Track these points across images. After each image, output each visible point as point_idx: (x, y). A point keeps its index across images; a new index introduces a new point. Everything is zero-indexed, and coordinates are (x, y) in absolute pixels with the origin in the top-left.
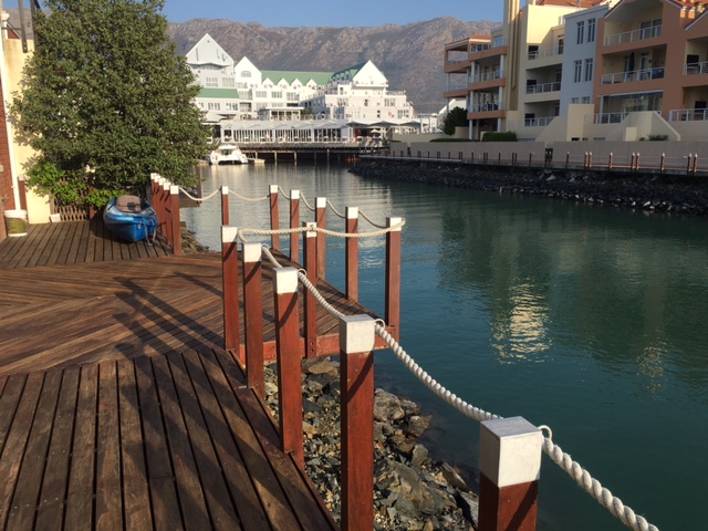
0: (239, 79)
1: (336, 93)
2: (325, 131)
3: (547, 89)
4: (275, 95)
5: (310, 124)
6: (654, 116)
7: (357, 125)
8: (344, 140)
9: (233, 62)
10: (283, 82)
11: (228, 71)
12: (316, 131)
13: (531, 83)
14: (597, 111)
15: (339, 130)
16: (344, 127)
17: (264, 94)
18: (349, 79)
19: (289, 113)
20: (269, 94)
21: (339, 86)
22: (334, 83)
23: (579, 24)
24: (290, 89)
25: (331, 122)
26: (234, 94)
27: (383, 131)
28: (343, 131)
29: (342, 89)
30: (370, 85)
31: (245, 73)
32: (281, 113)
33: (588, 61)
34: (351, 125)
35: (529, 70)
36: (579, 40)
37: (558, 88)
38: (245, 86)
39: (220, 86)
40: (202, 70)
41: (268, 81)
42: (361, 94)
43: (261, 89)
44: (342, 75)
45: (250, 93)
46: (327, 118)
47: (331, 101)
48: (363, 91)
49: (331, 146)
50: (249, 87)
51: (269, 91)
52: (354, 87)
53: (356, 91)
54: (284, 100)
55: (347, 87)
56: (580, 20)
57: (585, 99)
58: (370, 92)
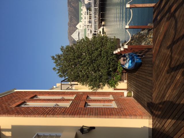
5: (93, 8)
9: (77, 30)
10: (82, 16)
12: (95, 6)
17: (85, 22)
19: (90, 14)
24: (84, 14)
25: (92, 2)
31: (80, 26)
32: (90, 17)
39: (84, 33)
41: (82, 20)
45: (85, 25)
47: (87, 2)
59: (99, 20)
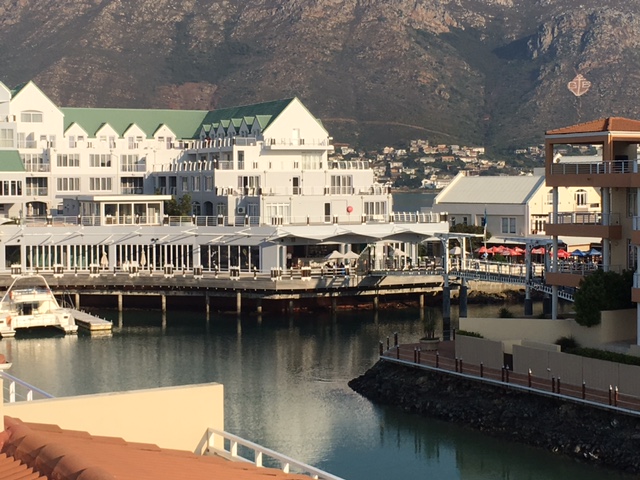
0: (20, 126)
7: (293, 238)
17: (74, 160)
25: (234, 230)
26: (14, 161)
30: (297, 146)
31: (31, 116)
50: (41, 145)
51: (83, 153)
52: (266, 151)
53: (272, 159)
59: (111, 288)
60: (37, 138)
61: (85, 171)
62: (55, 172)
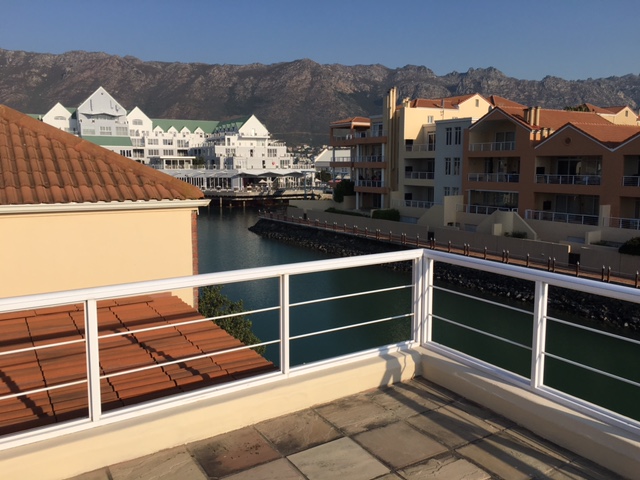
0: (131, 127)
1: (224, 144)
2: (216, 179)
3: (423, 177)
4: (165, 142)
5: (202, 172)
6: (515, 216)
7: (246, 175)
8: (236, 189)
9: (126, 112)
10: (173, 129)
11: (121, 120)
12: (208, 179)
13: (408, 169)
14: (465, 202)
15: (230, 180)
16: (235, 177)
17: (156, 142)
18: (235, 130)
19: (182, 162)
20: (161, 142)
21: (227, 137)
22: (222, 134)
23: (448, 129)
24: (180, 136)
25: (222, 171)
26: (128, 142)
27: (269, 181)
28: (233, 181)
29: (229, 139)
30: (253, 136)
31: (137, 122)
32: (175, 162)
33: (456, 159)
34: (241, 175)
35: (406, 160)
36: (449, 142)
37: (431, 177)
38: (138, 135)
39: (114, 134)
40: (96, 120)
41: (158, 129)
42: (246, 144)
43: (152, 136)
44: (228, 126)
45: (143, 140)
46: (218, 168)
47: (220, 150)
48: (249, 142)
49: (223, 195)
50: (141, 135)
51: (160, 139)
52: (240, 138)
53: (242, 142)
54: (175, 147)
55: (234, 138)
56: (448, 127)
57: (454, 189)
58: (255, 142)
60: (140, 132)
61: (161, 147)
62: (147, 147)
